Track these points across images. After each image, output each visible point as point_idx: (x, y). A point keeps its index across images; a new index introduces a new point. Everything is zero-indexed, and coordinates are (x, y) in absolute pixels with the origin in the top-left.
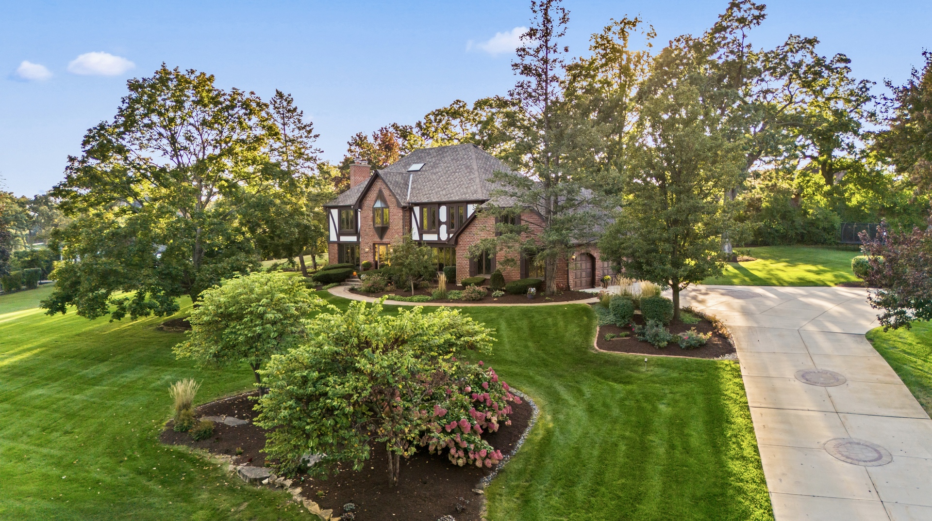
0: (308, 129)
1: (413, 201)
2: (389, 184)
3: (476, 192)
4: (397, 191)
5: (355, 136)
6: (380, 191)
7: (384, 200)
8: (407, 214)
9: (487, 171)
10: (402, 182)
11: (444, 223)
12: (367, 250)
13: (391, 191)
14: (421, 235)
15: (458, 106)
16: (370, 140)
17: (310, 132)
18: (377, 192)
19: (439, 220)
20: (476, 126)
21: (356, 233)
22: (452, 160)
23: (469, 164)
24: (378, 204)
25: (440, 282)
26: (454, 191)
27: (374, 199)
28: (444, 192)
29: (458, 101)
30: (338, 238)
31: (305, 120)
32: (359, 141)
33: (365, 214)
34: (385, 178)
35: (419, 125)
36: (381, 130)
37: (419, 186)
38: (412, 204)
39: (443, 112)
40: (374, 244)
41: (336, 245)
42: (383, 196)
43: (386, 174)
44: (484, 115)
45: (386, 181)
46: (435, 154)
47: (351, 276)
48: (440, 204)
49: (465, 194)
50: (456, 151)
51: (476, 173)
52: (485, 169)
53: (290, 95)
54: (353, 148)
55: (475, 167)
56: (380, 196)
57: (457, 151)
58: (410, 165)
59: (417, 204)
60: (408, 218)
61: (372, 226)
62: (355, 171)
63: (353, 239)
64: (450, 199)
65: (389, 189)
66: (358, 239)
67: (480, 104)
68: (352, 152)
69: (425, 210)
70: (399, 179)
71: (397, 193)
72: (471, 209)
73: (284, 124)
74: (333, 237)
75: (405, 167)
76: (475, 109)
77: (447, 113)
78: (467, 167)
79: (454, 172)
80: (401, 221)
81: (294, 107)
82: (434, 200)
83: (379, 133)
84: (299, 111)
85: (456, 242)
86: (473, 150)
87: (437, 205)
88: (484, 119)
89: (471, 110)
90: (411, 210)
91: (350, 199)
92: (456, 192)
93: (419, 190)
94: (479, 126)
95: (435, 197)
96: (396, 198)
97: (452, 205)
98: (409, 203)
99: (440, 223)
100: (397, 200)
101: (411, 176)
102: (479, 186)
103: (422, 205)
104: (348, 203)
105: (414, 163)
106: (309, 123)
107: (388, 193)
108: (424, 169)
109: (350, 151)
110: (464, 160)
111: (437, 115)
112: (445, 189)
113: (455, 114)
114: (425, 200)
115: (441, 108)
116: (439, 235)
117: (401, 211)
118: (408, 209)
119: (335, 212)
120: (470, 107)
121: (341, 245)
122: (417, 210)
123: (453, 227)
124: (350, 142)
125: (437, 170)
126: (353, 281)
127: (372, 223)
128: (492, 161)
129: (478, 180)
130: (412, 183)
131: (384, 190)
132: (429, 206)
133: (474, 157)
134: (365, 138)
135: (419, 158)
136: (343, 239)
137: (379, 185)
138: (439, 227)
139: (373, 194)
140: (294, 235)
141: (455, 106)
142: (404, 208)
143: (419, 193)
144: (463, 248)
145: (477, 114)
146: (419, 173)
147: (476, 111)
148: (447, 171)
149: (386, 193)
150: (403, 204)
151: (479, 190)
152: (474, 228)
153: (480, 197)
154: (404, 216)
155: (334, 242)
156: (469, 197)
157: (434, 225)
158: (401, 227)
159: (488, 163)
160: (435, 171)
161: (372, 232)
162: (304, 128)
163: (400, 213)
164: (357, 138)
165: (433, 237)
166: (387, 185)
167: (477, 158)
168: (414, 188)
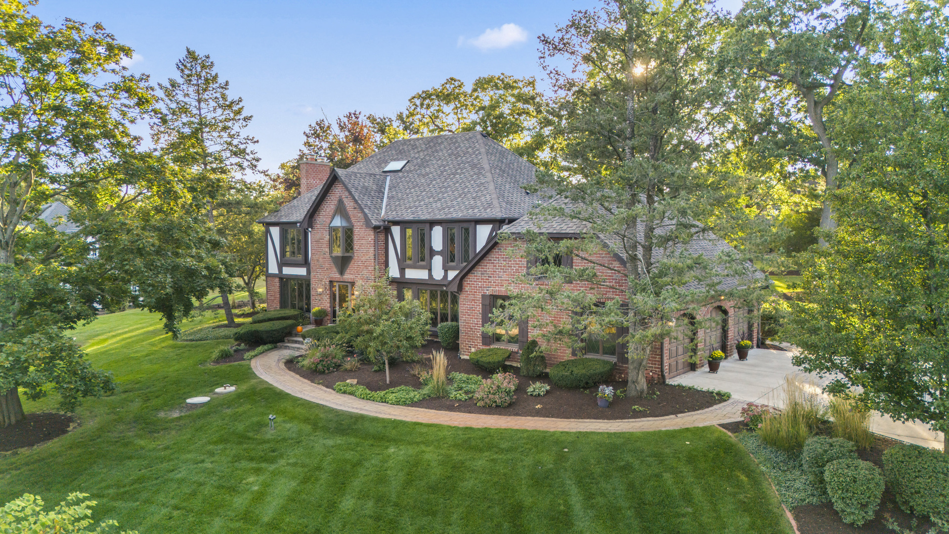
0: (235, 108)
1: (390, 218)
2: (353, 190)
3: (490, 205)
4: (366, 201)
5: (314, 125)
6: (340, 201)
7: (345, 215)
8: (382, 237)
9: (504, 172)
10: (374, 187)
11: (438, 253)
12: (321, 290)
13: (356, 201)
14: (402, 270)
15: (453, 86)
16: (335, 129)
17: (239, 112)
18: (336, 202)
19: (431, 248)
20: (476, 113)
21: (306, 263)
22: (450, 155)
23: (475, 161)
24: (338, 222)
25: (436, 368)
26: (455, 203)
27: (331, 213)
28: (439, 205)
29: (452, 79)
30: (280, 270)
31: (231, 95)
32: (320, 130)
33: (318, 236)
34: (346, 181)
35: (400, 117)
36: (349, 116)
37: (400, 195)
38: (389, 222)
39: (431, 95)
40: (331, 282)
41: (277, 280)
42: (345, 209)
43: (348, 176)
44: (486, 98)
45: (350, 186)
46: (423, 146)
47: (294, 332)
48: (433, 223)
49: (473, 208)
50: (455, 143)
51: (489, 175)
52: (500, 170)
53: (208, 57)
54: (311, 140)
55: (487, 167)
56: (341, 210)
57: (456, 141)
58: (386, 163)
59: (396, 223)
60: (382, 243)
61: (328, 255)
62: (307, 171)
63: (302, 271)
64: (449, 216)
65: (354, 198)
66: (309, 272)
67: (482, 84)
68: (310, 146)
69: (409, 232)
70: (370, 183)
71: (366, 205)
72: (483, 233)
73: (199, 101)
74: (273, 268)
75: (379, 165)
76: (475, 90)
77: (437, 96)
78: (474, 166)
79: (454, 174)
80: (372, 249)
81: (213, 74)
82: (423, 218)
83: (346, 120)
84: (221, 80)
85: (460, 288)
86: (481, 141)
87: (428, 225)
88: (487, 103)
89: (469, 92)
90: (387, 230)
91: (297, 213)
92: (458, 204)
93: (399, 200)
94: (481, 113)
95: (425, 211)
96: (363, 212)
97: (451, 225)
98: (384, 221)
99: (433, 253)
100: (365, 215)
101: (388, 178)
102: (494, 196)
103: (404, 224)
104: (293, 218)
105: (392, 160)
106: (236, 99)
107: (352, 204)
108: (407, 168)
109: (308, 144)
110: (468, 155)
111: (424, 99)
112: (439, 200)
113: (447, 98)
114: (409, 217)
115: (429, 88)
116: (430, 270)
117: (372, 233)
118: (383, 230)
119: (275, 231)
120: (468, 88)
121: (284, 281)
122: (396, 230)
123: (452, 261)
124: (308, 132)
125: (427, 169)
126: (296, 342)
127: (327, 250)
128: (509, 157)
129: (491, 187)
130: (390, 189)
131: (346, 201)
132: (414, 225)
133: (483, 150)
134: (329, 127)
135: (400, 152)
136: (287, 271)
137: (338, 192)
138: (431, 258)
139: (329, 206)
140: (164, 288)
141: (448, 86)
142: (376, 228)
143: (399, 205)
144: (471, 297)
145: (477, 97)
146: (400, 174)
147: (476, 94)
148: (442, 172)
149: (349, 204)
150: (375, 223)
151: (495, 202)
152: (490, 266)
153: (498, 214)
154: (376, 241)
155: (274, 275)
156: (478, 214)
157: (424, 256)
158: (372, 257)
159: (504, 161)
160: (423, 172)
161: (328, 264)
162: (230, 106)
163: (371, 236)
164: (318, 127)
165: (420, 274)
166: (350, 193)
167: (487, 153)
168: (393, 197)
